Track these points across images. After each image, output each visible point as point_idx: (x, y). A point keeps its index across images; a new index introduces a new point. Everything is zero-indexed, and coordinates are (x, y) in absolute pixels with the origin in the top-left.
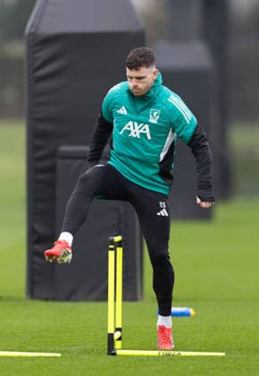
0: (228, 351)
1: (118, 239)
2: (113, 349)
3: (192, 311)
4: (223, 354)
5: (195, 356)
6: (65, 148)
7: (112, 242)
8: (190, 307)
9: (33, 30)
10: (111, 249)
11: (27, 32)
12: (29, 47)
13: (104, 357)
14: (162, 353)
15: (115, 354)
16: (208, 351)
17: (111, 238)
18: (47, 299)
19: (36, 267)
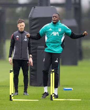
0: (82, 99)
1: (53, 70)
2: (52, 99)
3: (72, 89)
4: (81, 100)
5: (73, 101)
6: (39, 47)
7: (52, 71)
8: (72, 88)
9: (31, 16)
10: (51, 73)
11: (29, 17)
12: (30, 21)
13: (49, 101)
14: (65, 100)
15: (52, 100)
16: (77, 99)
17: (51, 70)
18: (34, 86)
19: (32, 78)
